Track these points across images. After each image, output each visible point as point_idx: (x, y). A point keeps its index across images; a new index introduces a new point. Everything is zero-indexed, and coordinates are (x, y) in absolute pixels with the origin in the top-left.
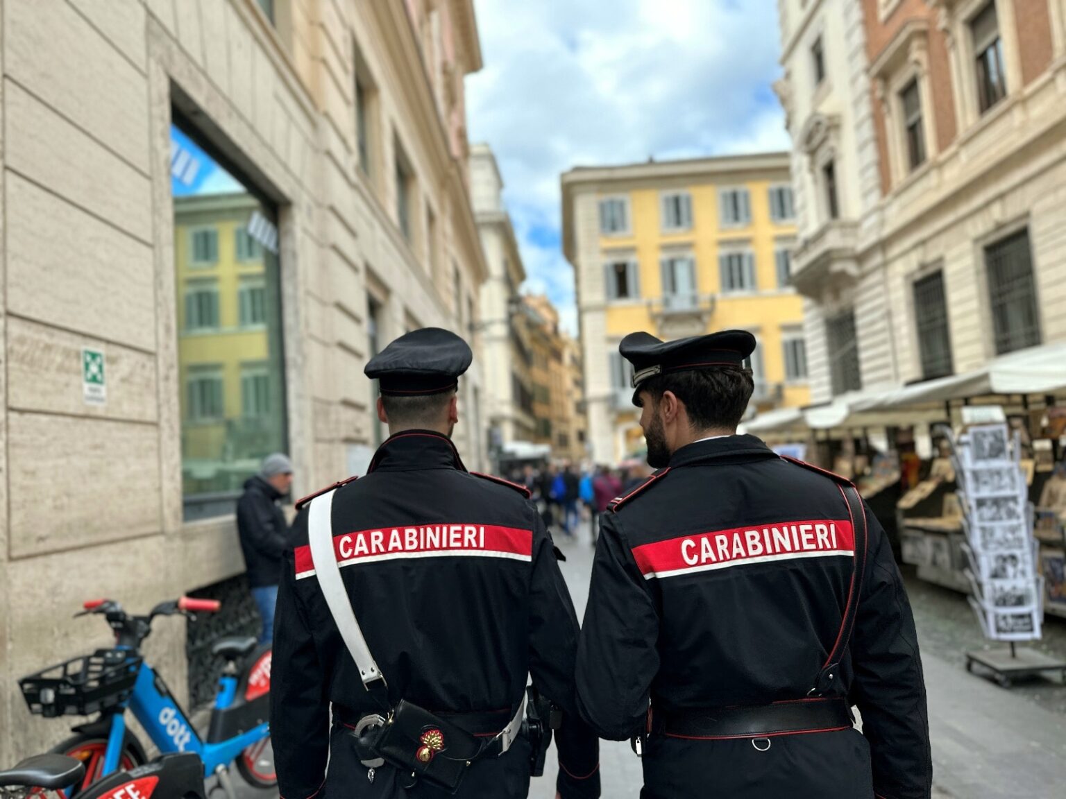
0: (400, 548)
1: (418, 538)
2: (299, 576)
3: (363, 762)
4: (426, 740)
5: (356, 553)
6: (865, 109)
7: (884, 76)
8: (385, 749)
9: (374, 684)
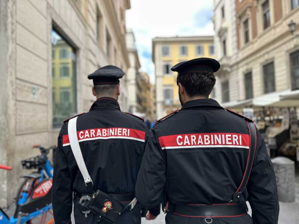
0: (101, 135)
1: (107, 132)
2: (64, 145)
3: (83, 212)
4: (106, 204)
5: (85, 137)
6: (234, 26)
7: (240, 18)
8: (91, 207)
9: (89, 184)
